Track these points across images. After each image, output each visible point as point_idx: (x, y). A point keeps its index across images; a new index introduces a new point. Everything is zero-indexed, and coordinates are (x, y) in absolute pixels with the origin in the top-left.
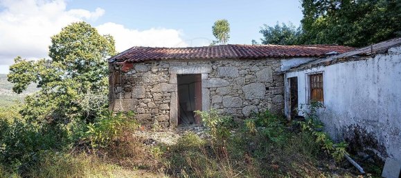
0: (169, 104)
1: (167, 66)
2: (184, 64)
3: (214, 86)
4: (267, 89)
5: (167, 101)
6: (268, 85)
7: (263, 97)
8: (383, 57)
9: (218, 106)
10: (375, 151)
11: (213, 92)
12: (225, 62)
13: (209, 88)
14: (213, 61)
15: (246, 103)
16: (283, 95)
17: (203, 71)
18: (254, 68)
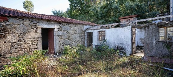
0: (37, 45)
1: (36, 22)
2: (45, 22)
3: (61, 35)
4: (80, 36)
5: (35, 43)
6: (80, 35)
7: (78, 40)
8: (126, 28)
9: (62, 44)
10: (123, 51)
11: (61, 38)
12: (65, 24)
13: (58, 36)
14: (60, 23)
15: (73, 42)
16: (84, 38)
17: (56, 27)
18: (76, 28)
